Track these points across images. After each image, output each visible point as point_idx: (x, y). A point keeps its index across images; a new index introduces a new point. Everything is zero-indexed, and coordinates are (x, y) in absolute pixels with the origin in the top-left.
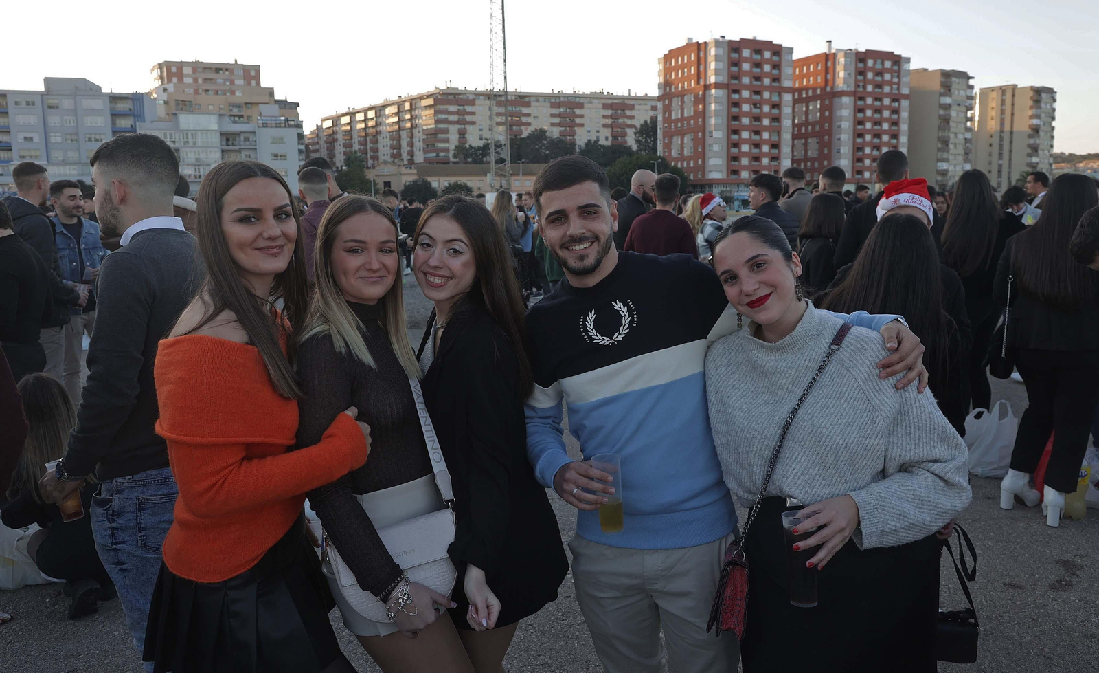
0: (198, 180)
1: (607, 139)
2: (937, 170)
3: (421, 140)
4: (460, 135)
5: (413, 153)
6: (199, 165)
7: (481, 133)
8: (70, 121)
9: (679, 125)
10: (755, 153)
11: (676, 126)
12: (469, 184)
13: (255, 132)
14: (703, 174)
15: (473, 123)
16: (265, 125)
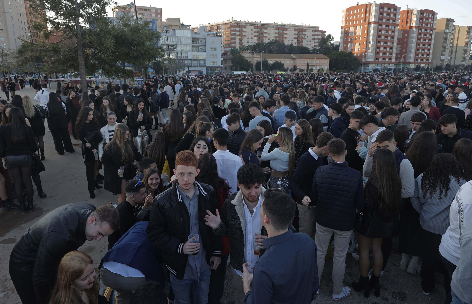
0: (183, 59)
1: (295, 44)
2: (441, 59)
4: (240, 40)
6: (183, 52)
7: (248, 40)
10: (384, 51)
11: (351, 39)
12: (283, 62)
13: (205, 38)
14: (365, 59)
15: (245, 36)
16: (208, 35)
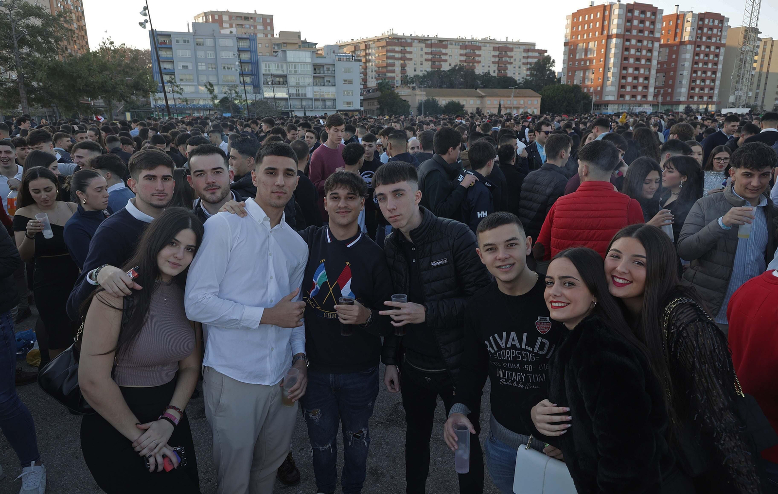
0: (298, 97)
1: (494, 72)
3: (374, 71)
4: (402, 67)
5: (366, 80)
6: (299, 87)
7: (415, 66)
8: (211, 54)
9: (582, 63)
10: (635, 83)
11: (579, 64)
12: (463, 103)
13: (334, 64)
14: (601, 97)
15: (411, 59)
16: (340, 60)
